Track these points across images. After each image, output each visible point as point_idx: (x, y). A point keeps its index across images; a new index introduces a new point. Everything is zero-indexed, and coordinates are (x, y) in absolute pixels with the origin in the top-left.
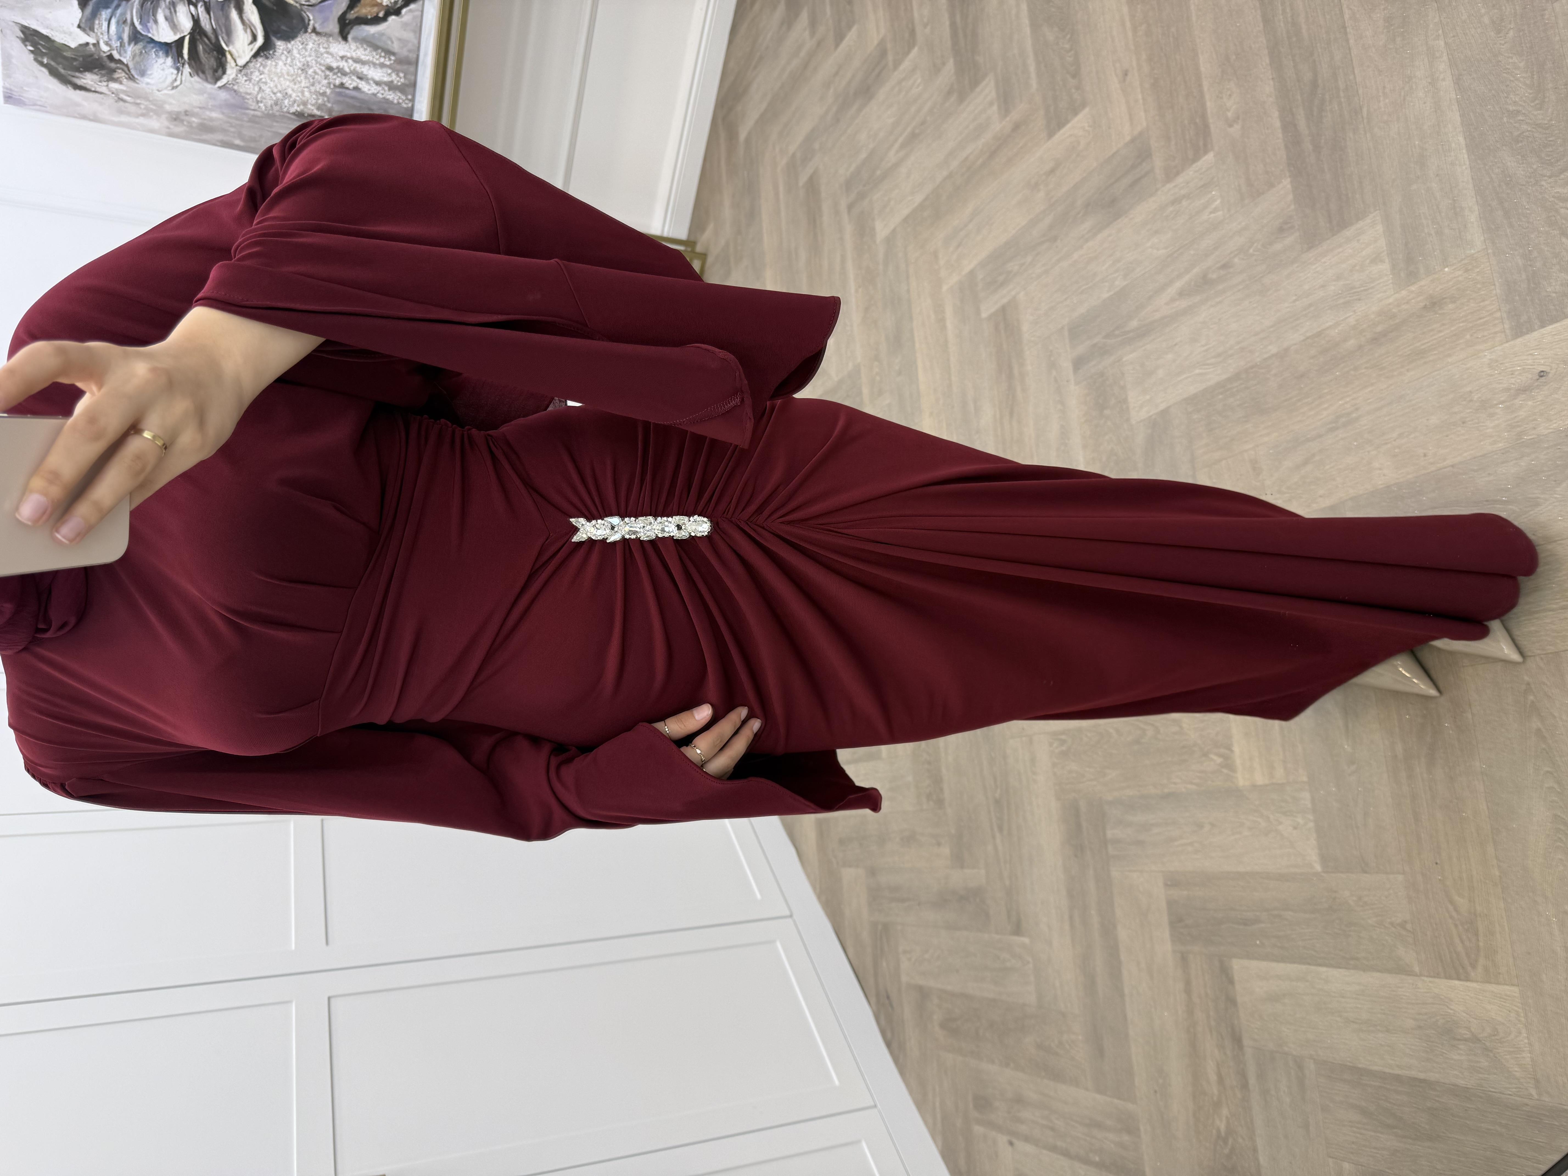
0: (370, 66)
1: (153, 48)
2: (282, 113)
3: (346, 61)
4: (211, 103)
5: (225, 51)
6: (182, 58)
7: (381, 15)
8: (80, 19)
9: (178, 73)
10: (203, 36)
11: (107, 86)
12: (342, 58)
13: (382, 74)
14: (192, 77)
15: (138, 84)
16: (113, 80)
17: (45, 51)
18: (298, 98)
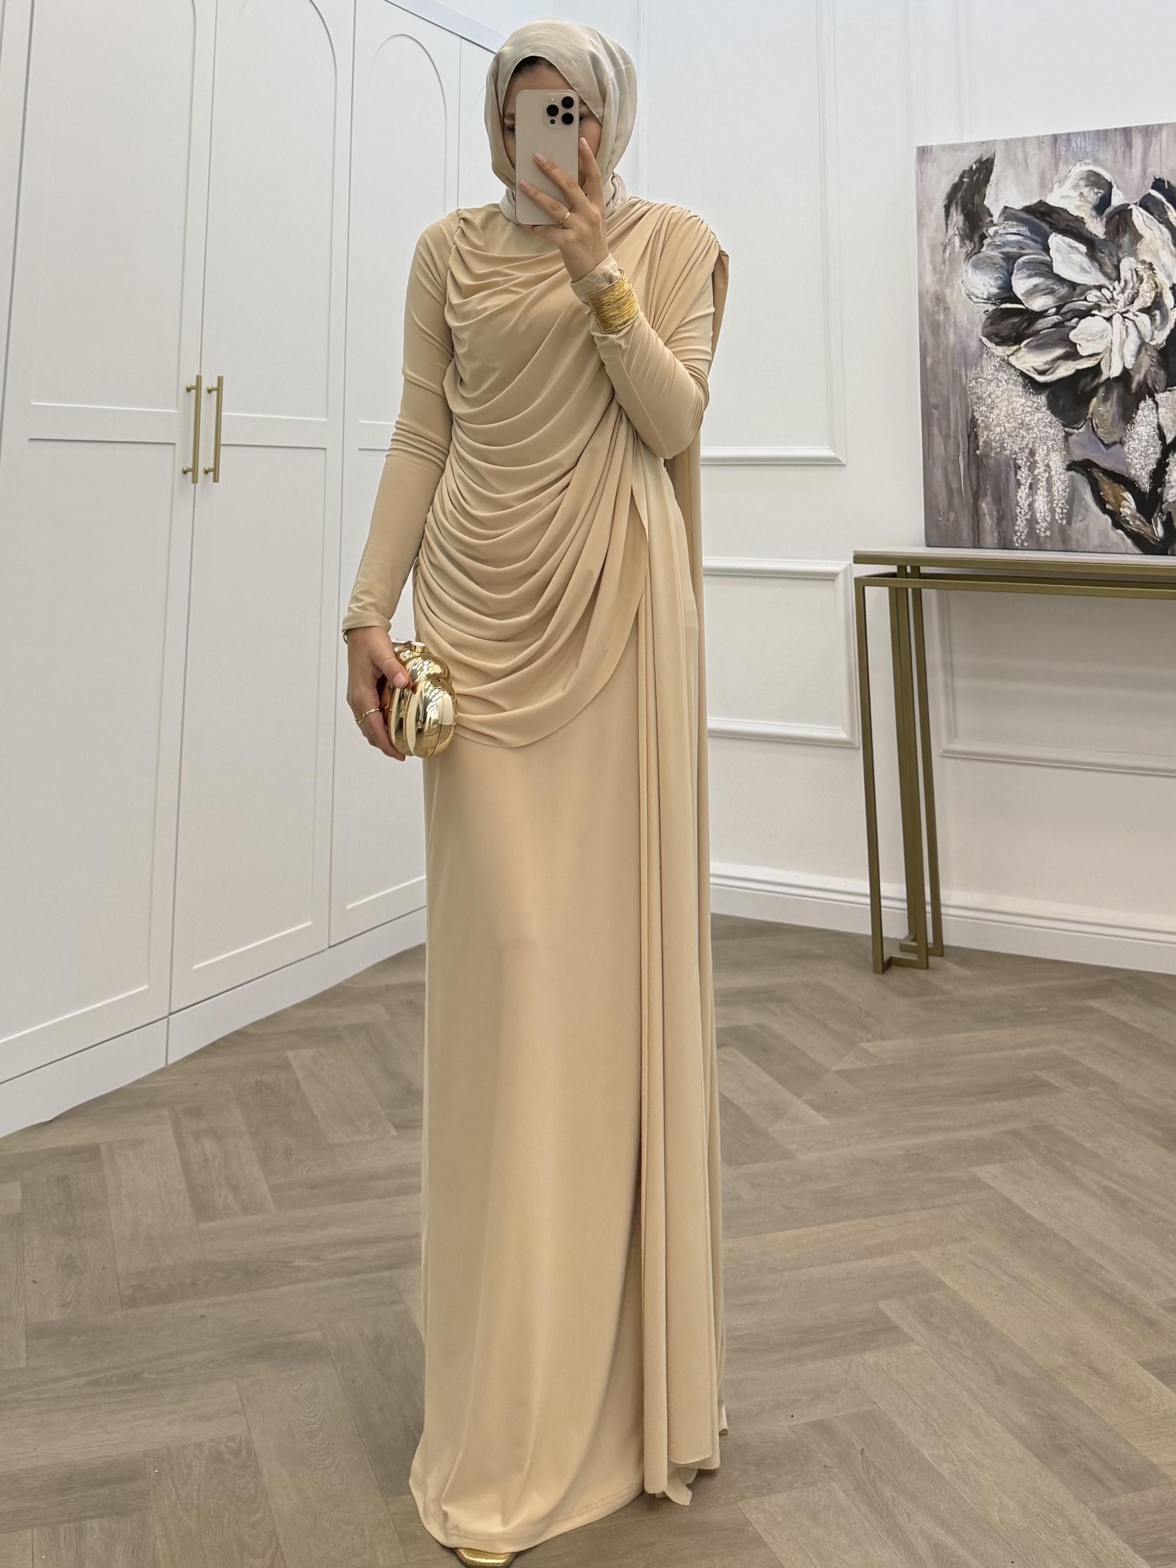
0: (1047, 497)
1: (1003, 275)
2: (970, 404)
3: (1045, 471)
4: (963, 332)
5: (1020, 344)
6: (1002, 303)
7: (1108, 506)
8: (1012, 209)
9: (985, 299)
10: (1028, 322)
11: (955, 235)
12: (1048, 465)
13: (1043, 511)
14: (984, 313)
15: (965, 262)
16: (962, 239)
17: (975, 178)
18: (991, 420)
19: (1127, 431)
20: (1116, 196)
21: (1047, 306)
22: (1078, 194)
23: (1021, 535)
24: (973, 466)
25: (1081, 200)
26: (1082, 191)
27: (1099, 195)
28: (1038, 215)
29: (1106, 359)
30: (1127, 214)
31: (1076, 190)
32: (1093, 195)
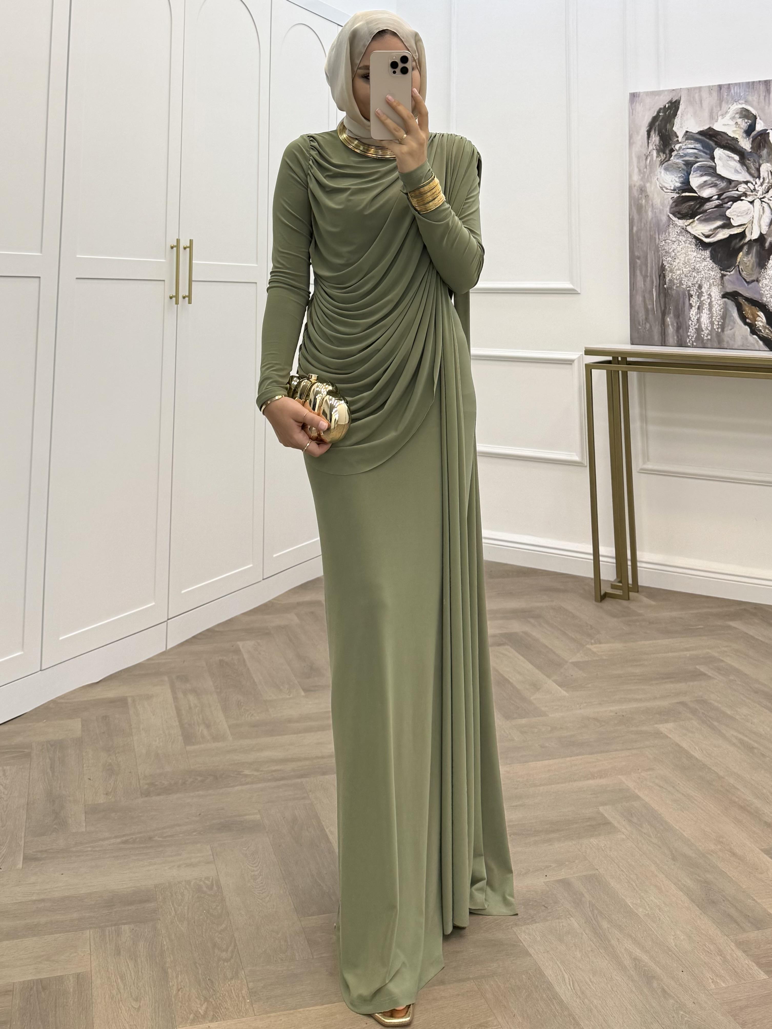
0: (709, 314)
1: (684, 175)
2: (661, 256)
3: (708, 298)
4: (657, 211)
5: (694, 219)
6: (683, 192)
7: (748, 320)
8: (691, 132)
9: (672, 190)
10: (700, 204)
11: (654, 149)
12: (710, 295)
13: (706, 323)
14: (671, 199)
15: (659, 167)
16: (658, 152)
17: (667, 113)
18: (674, 266)
19: (762, 273)
20: (759, 125)
21: (712, 194)
22: (734, 123)
23: (692, 338)
24: (662, 295)
25: (736, 127)
26: (737, 121)
27: (748, 124)
28: (708, 137)
29: (749, 228)
30: (766, 135)
31: (734, 120)
32: (744, 124)
